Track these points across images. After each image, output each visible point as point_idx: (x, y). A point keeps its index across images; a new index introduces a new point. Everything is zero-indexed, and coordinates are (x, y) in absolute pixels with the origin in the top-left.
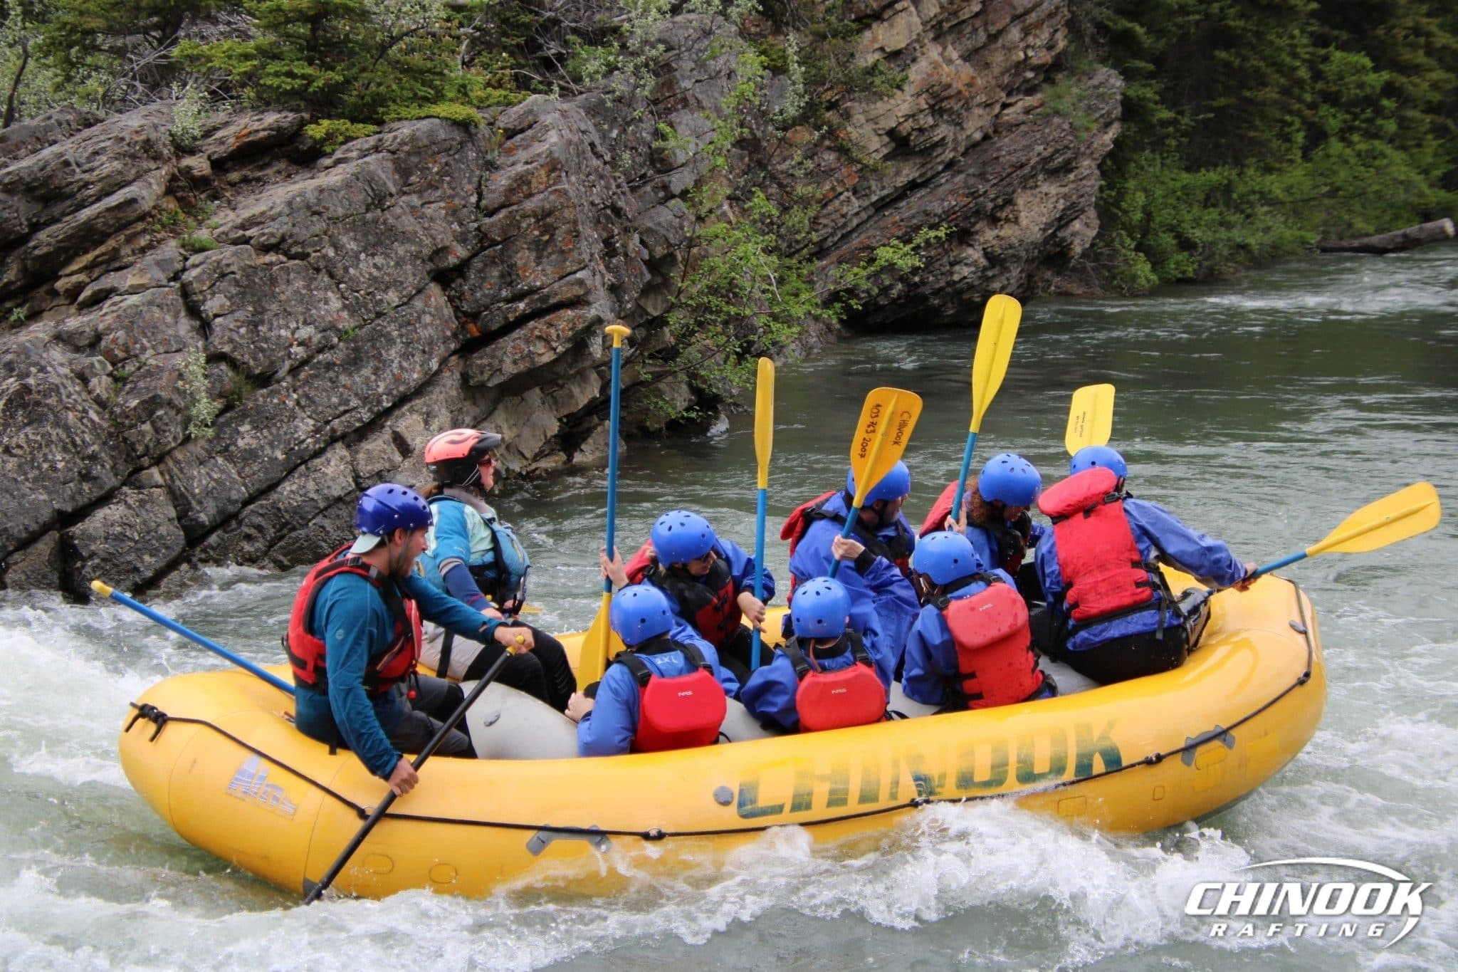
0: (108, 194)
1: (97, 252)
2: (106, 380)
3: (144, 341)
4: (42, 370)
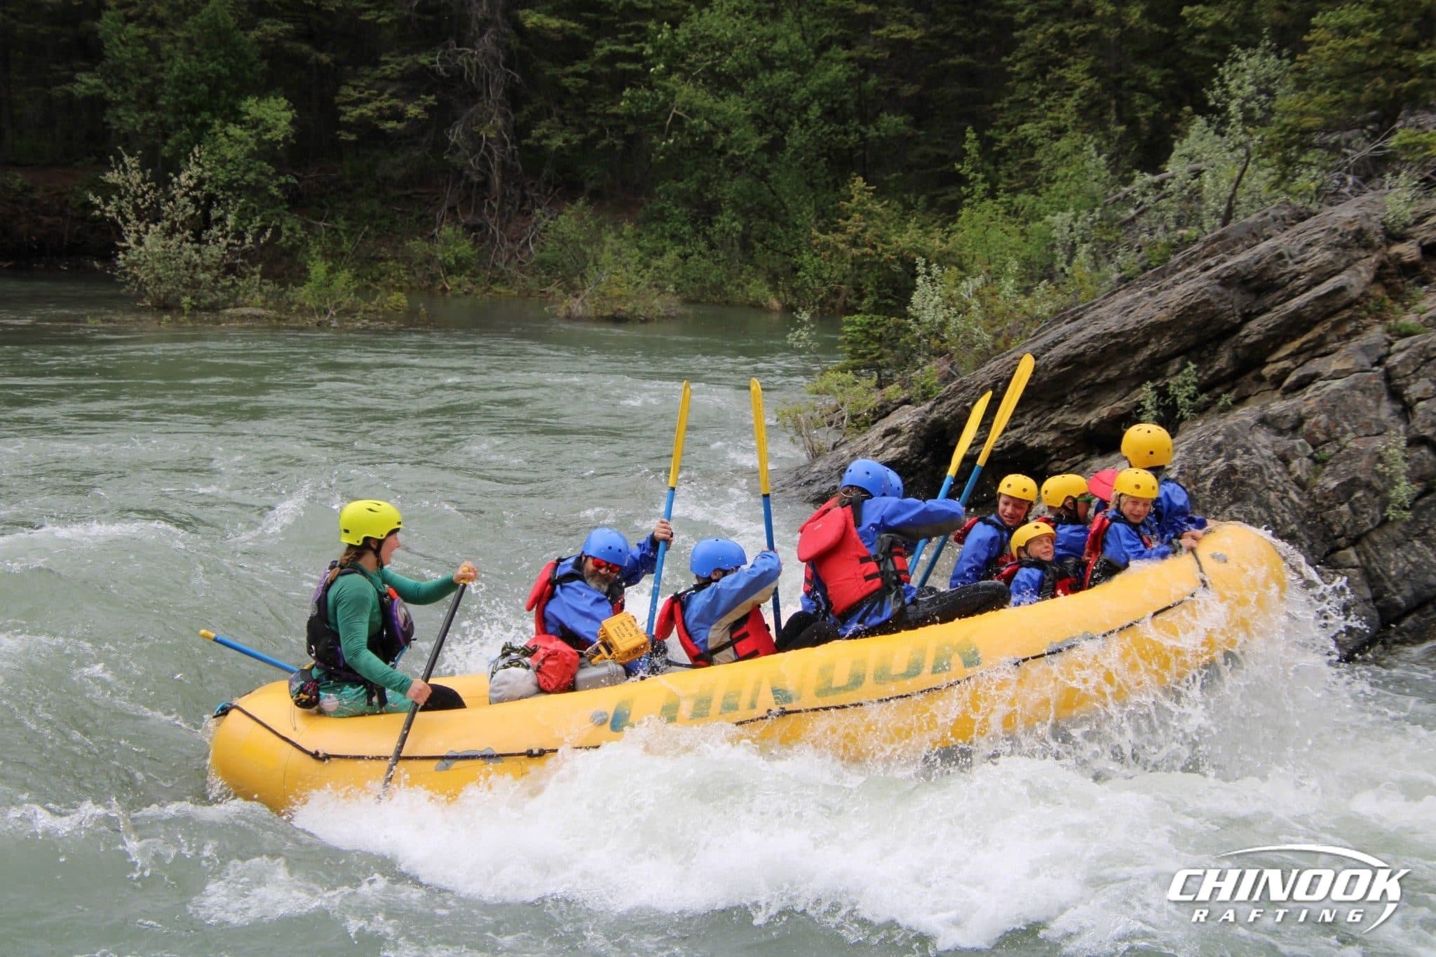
0: (1317, 284)
1: (1304, 339)
2: (1306, 462)
3: (1346, 424)
4: (1248, 451)
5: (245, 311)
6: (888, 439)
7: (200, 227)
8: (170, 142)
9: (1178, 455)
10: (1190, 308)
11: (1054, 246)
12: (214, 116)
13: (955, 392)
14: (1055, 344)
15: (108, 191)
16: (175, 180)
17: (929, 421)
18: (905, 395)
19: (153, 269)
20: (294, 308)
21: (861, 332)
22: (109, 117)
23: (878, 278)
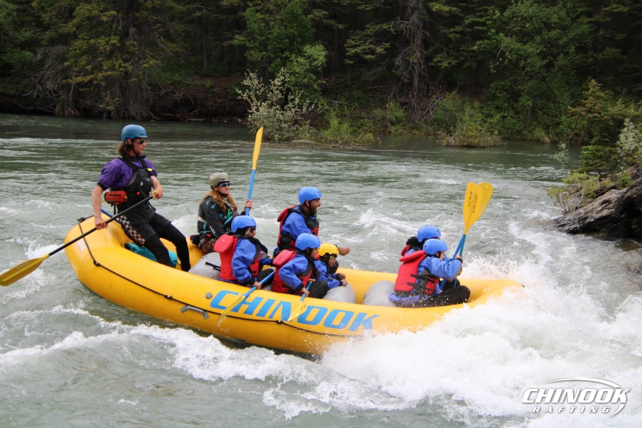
5: (302, 141)
6: (604, 205)
7: (283, 104)
8: (272, 65)
12: (291, 53)
13: (639, 183)
15: (244, 88)
16: (272, 82)
17: (625, 197)
18: (612, 184)
19: (263, 122)
20: (323, 140)
21: (591, 154)
22: (247, 54)
23: (601, 128)
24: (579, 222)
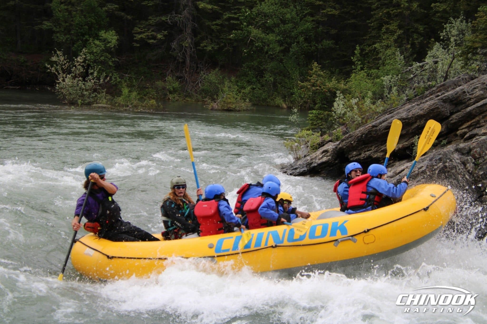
0: (477, 102)
1: (472, 121)
2: (472, 165)
3: (486, 152)
4: (451, 161)
5: (100, 105)
6: (324, 154)
7: (85, 76)
8: (75, 46)
9: (426, 161)
10: (433, 110)
11: (384, 87)
12: (90, 37)
13: (348, 138)
14: (384, 121)
15: (52, 63)
16: (76, 59)
17: (338, 148)
18: (329, 138)
19: (68, 90)
20: (117, 104)
21: (315, 116)
22: (54, 37)
23: (321, 98)
24: (306, 166)
